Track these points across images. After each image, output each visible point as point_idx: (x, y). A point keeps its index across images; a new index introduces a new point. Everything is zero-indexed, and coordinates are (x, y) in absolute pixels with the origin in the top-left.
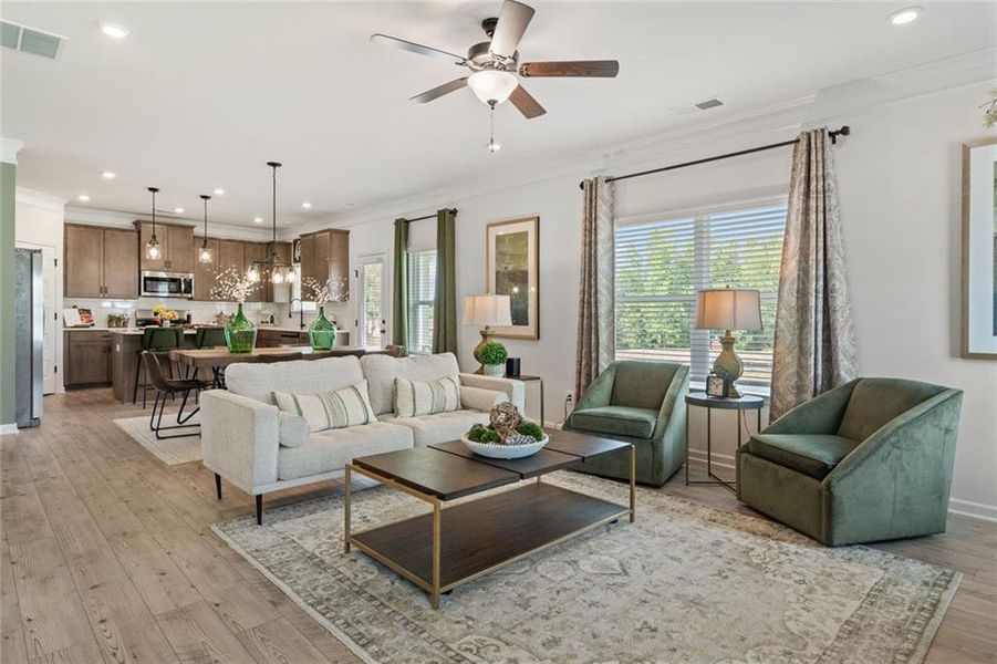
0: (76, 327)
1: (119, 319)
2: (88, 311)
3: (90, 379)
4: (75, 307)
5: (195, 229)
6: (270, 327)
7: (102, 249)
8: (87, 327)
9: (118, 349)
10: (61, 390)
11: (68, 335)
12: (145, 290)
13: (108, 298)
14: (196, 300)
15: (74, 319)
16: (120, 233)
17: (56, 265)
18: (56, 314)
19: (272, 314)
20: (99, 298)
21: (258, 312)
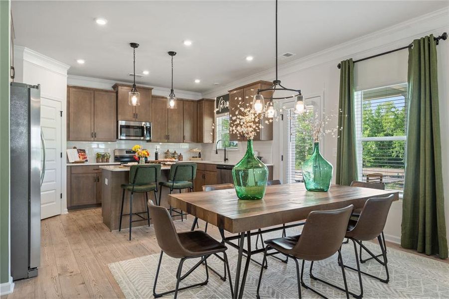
0: (76, 162)
1: (103, 156)
2: (84, 151)
3: (85, 202)
4: (75, 148)
5: (152, 91)
6: (199, 161)
8: (83, 162)
9: (106, 183)
10: (65, 211)
11: (70, 169)
12: (121, 135)
13: (96, 141)
14: (154, 142)
15: (74, 157)
16: (104, 93)
17: (61, 116)
18: (61, 153)
19: (200, 151)
20: (91, 141)
21: (190, 150)
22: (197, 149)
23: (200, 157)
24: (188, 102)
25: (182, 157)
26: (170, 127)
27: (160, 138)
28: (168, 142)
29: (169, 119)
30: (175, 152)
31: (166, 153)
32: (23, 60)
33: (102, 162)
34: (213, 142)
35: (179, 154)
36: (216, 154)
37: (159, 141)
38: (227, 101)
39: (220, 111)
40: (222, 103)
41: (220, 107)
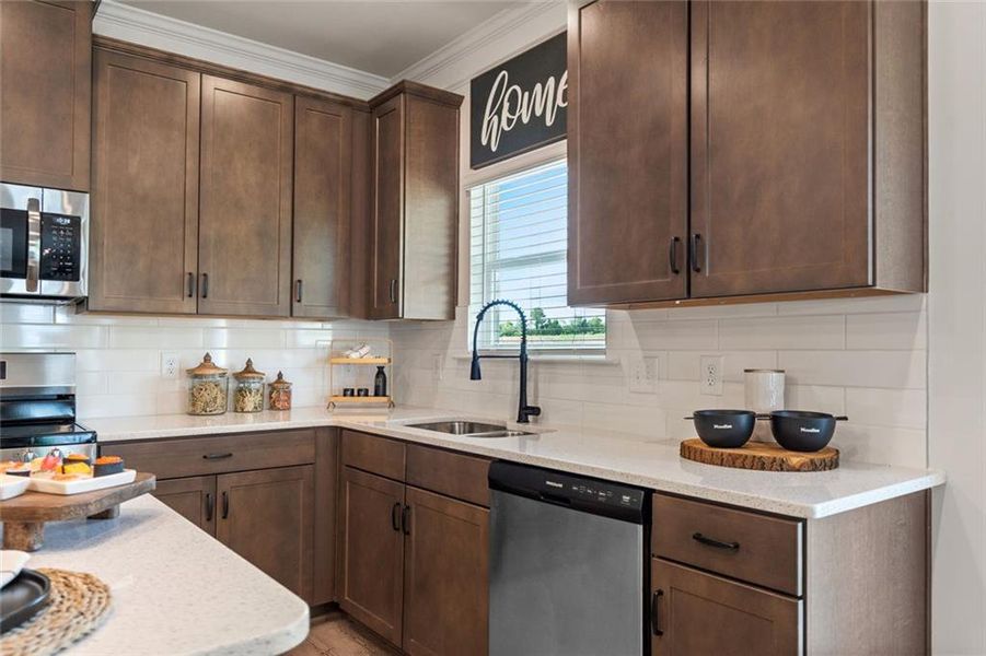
19: (383, 361)
21: (334, 356)
22: (370, 349)
23: (380, 391)
24: (318, 105)
25: (288, 394)
26: (211, 229)
27: (150, 290)
28: (198, 314)
29: (207, 184)
30: (249, 368)
31: (194, 374)
34: (452, 316)
35: (270, 379)
36: (472, 378)
37: (141, 306)
38: (538, 87)
39: (494, 149)
40: (506, 105)
41: (495, 126)
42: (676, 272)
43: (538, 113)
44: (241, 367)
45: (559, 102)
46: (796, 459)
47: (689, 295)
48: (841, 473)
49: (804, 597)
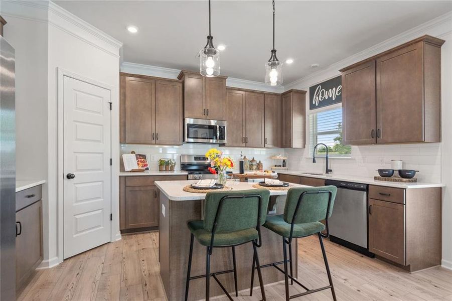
0: (133, 171)
1: (167, 163)
2: (144, 157)
3: (144, 224)
4: (133, 152)
5: (227, 80)
6: (283, 171)
7: (153, 99)
8: (143, 171)
9: (164, 212)
10: (118, 237)
11: (124, 181)
12: (188, 137)
13: (158, 144)
14: (228, 146)
15: (131, 164)
16: (168, 83)
17: (111, 109)
18: (111, 160)
19: (284, 158)
20: (152, 144)
21: (272, 157)
22: (281, 155)
23: (284, 166)
24: (270, 96)
25: (262, 166)
26: (248, 128)
27: (236, 142)
28: (245, 147)
30: (253, 160)
32: (47, 21)
33: (166, 170)
34: (304, 147)
35: (258, 162)
36: (313, 162)
37: (235, 145)
38: (330, 90)
39: (317, 105)
40: (321, 94)
41: (317, 100)
42: (373, 137)
43: (330, 97)
44: (251, 159)
45: (337, 94)
46: (405, 180)
47: (376, 143)
48: (417, 183)
49: (405, 204)
